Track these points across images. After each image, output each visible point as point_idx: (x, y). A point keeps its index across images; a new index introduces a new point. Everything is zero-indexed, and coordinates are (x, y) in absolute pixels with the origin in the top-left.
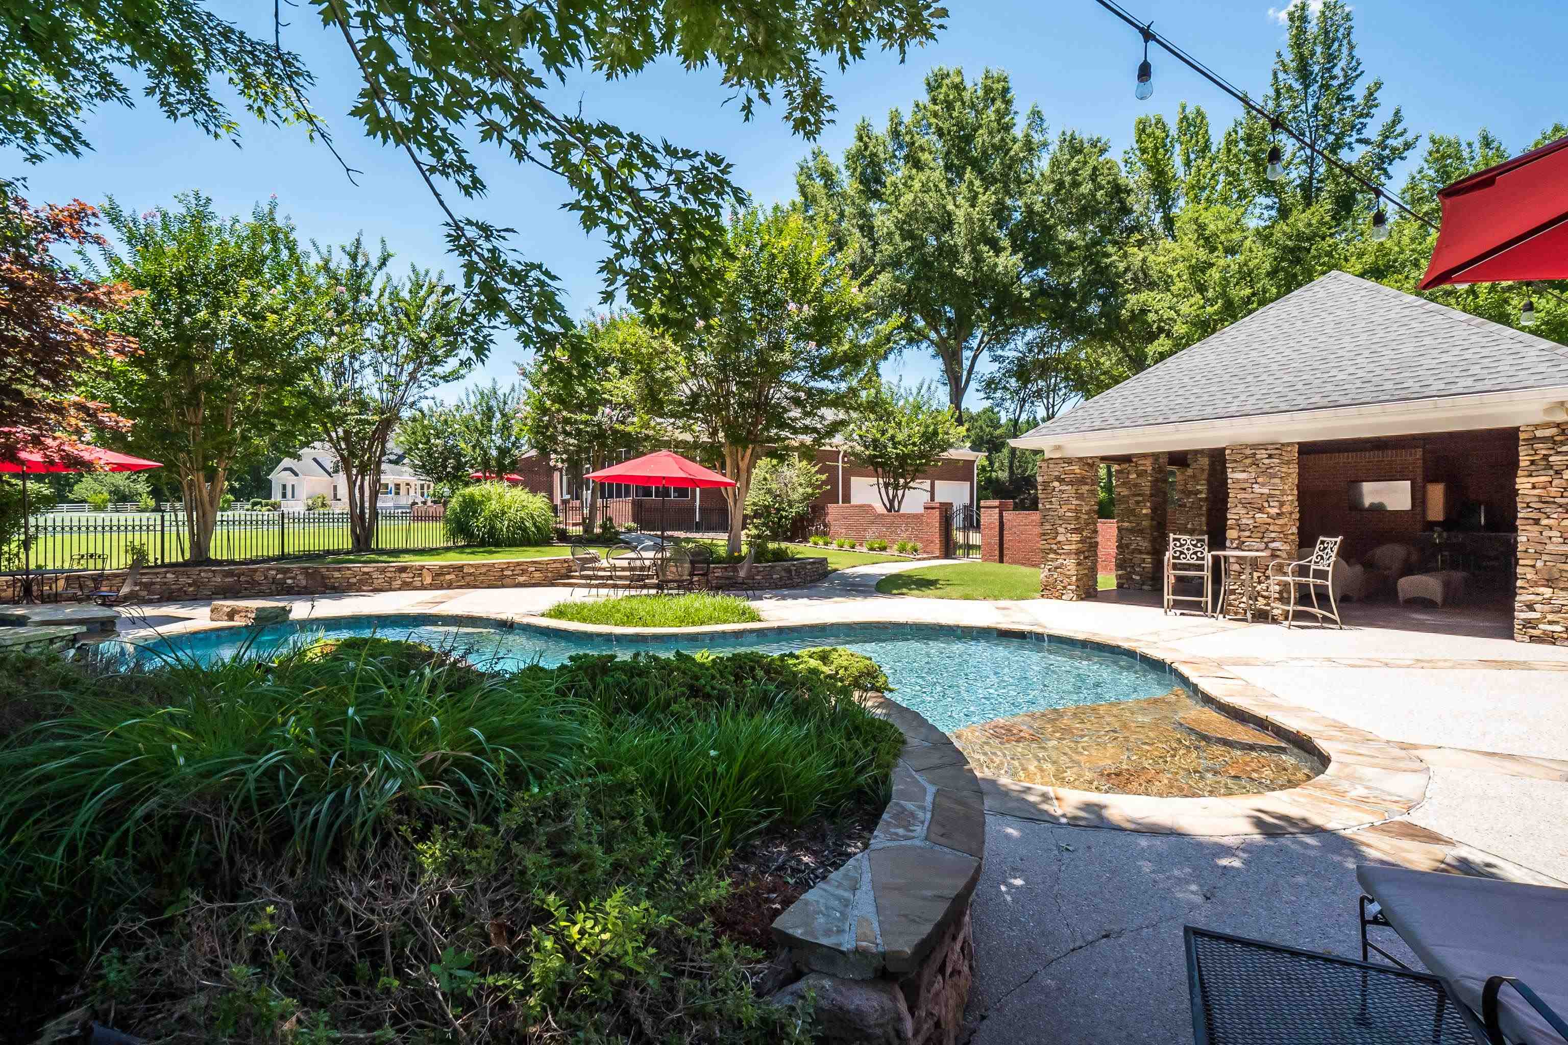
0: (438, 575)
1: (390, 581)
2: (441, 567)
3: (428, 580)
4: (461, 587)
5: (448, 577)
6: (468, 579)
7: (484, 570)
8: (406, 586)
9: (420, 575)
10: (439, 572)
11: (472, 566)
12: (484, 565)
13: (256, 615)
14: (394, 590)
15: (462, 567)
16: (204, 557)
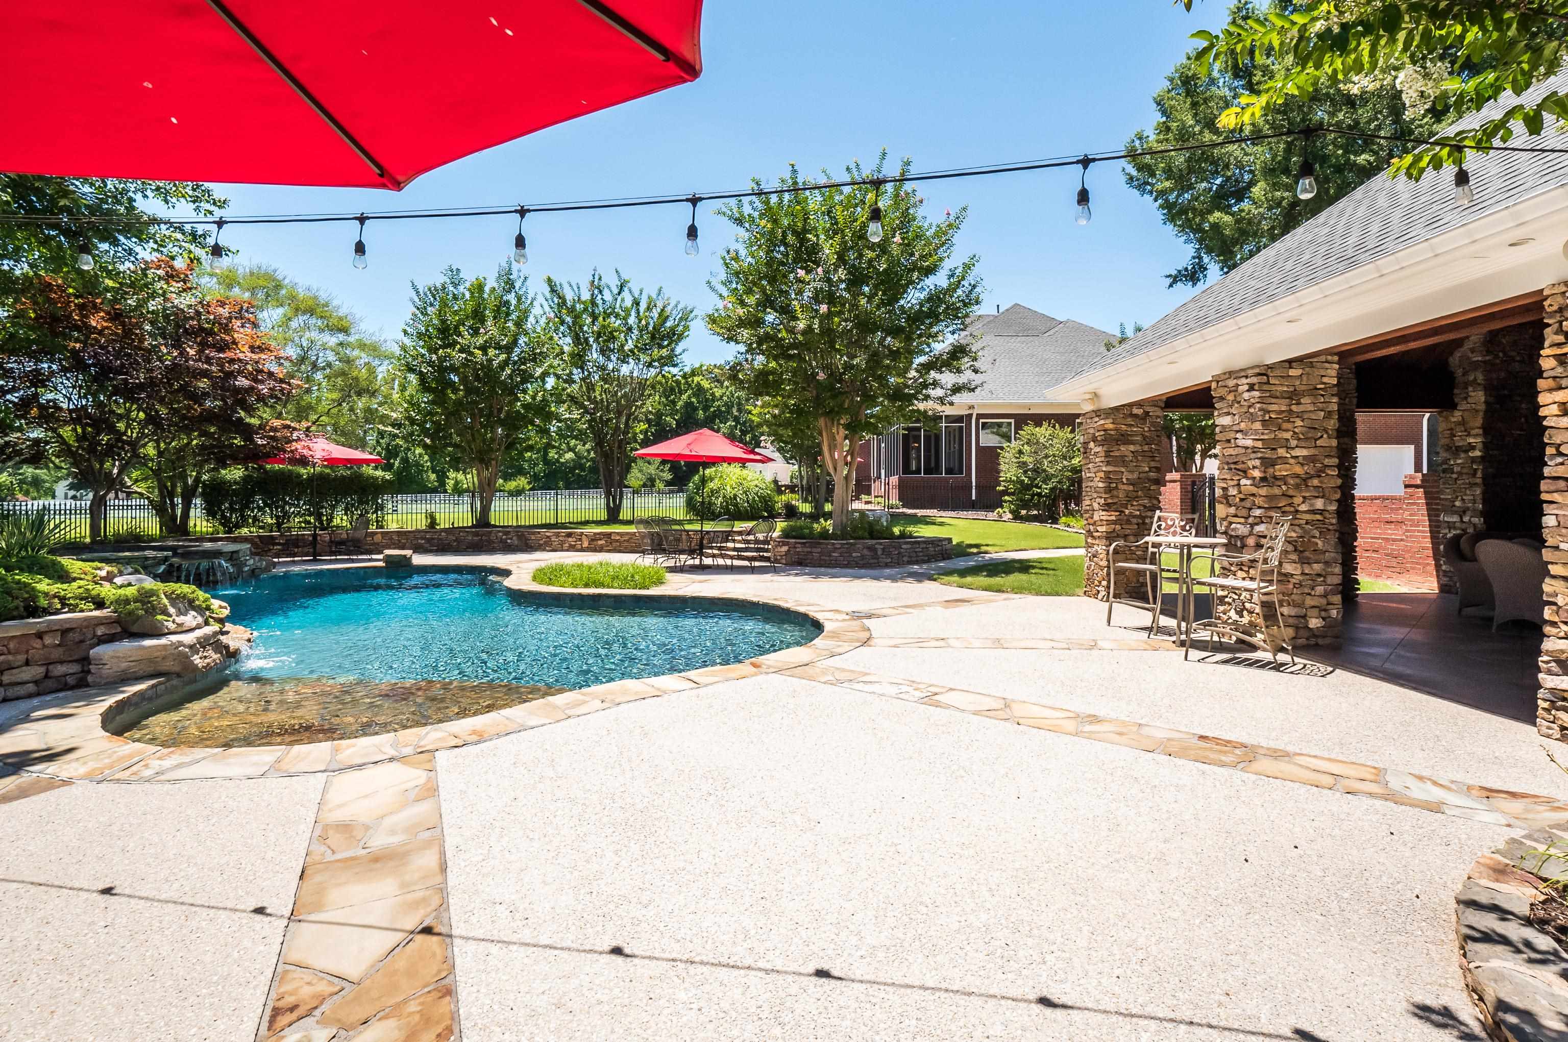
0: (593, 540)
1: (562, 543)
2: (595, 534)
3: (586, 544)
4: (609, 551)
5: (600, 542)
6: (614, 544)
7: (626, 538)
8: (572, 548)
9: (580, 540)
10: (594, 538)
11: (618, 533)
12: (627, 534)
13: (388, 559)
14: (562, 550)
15: (610, 534)
16: (483, 522)
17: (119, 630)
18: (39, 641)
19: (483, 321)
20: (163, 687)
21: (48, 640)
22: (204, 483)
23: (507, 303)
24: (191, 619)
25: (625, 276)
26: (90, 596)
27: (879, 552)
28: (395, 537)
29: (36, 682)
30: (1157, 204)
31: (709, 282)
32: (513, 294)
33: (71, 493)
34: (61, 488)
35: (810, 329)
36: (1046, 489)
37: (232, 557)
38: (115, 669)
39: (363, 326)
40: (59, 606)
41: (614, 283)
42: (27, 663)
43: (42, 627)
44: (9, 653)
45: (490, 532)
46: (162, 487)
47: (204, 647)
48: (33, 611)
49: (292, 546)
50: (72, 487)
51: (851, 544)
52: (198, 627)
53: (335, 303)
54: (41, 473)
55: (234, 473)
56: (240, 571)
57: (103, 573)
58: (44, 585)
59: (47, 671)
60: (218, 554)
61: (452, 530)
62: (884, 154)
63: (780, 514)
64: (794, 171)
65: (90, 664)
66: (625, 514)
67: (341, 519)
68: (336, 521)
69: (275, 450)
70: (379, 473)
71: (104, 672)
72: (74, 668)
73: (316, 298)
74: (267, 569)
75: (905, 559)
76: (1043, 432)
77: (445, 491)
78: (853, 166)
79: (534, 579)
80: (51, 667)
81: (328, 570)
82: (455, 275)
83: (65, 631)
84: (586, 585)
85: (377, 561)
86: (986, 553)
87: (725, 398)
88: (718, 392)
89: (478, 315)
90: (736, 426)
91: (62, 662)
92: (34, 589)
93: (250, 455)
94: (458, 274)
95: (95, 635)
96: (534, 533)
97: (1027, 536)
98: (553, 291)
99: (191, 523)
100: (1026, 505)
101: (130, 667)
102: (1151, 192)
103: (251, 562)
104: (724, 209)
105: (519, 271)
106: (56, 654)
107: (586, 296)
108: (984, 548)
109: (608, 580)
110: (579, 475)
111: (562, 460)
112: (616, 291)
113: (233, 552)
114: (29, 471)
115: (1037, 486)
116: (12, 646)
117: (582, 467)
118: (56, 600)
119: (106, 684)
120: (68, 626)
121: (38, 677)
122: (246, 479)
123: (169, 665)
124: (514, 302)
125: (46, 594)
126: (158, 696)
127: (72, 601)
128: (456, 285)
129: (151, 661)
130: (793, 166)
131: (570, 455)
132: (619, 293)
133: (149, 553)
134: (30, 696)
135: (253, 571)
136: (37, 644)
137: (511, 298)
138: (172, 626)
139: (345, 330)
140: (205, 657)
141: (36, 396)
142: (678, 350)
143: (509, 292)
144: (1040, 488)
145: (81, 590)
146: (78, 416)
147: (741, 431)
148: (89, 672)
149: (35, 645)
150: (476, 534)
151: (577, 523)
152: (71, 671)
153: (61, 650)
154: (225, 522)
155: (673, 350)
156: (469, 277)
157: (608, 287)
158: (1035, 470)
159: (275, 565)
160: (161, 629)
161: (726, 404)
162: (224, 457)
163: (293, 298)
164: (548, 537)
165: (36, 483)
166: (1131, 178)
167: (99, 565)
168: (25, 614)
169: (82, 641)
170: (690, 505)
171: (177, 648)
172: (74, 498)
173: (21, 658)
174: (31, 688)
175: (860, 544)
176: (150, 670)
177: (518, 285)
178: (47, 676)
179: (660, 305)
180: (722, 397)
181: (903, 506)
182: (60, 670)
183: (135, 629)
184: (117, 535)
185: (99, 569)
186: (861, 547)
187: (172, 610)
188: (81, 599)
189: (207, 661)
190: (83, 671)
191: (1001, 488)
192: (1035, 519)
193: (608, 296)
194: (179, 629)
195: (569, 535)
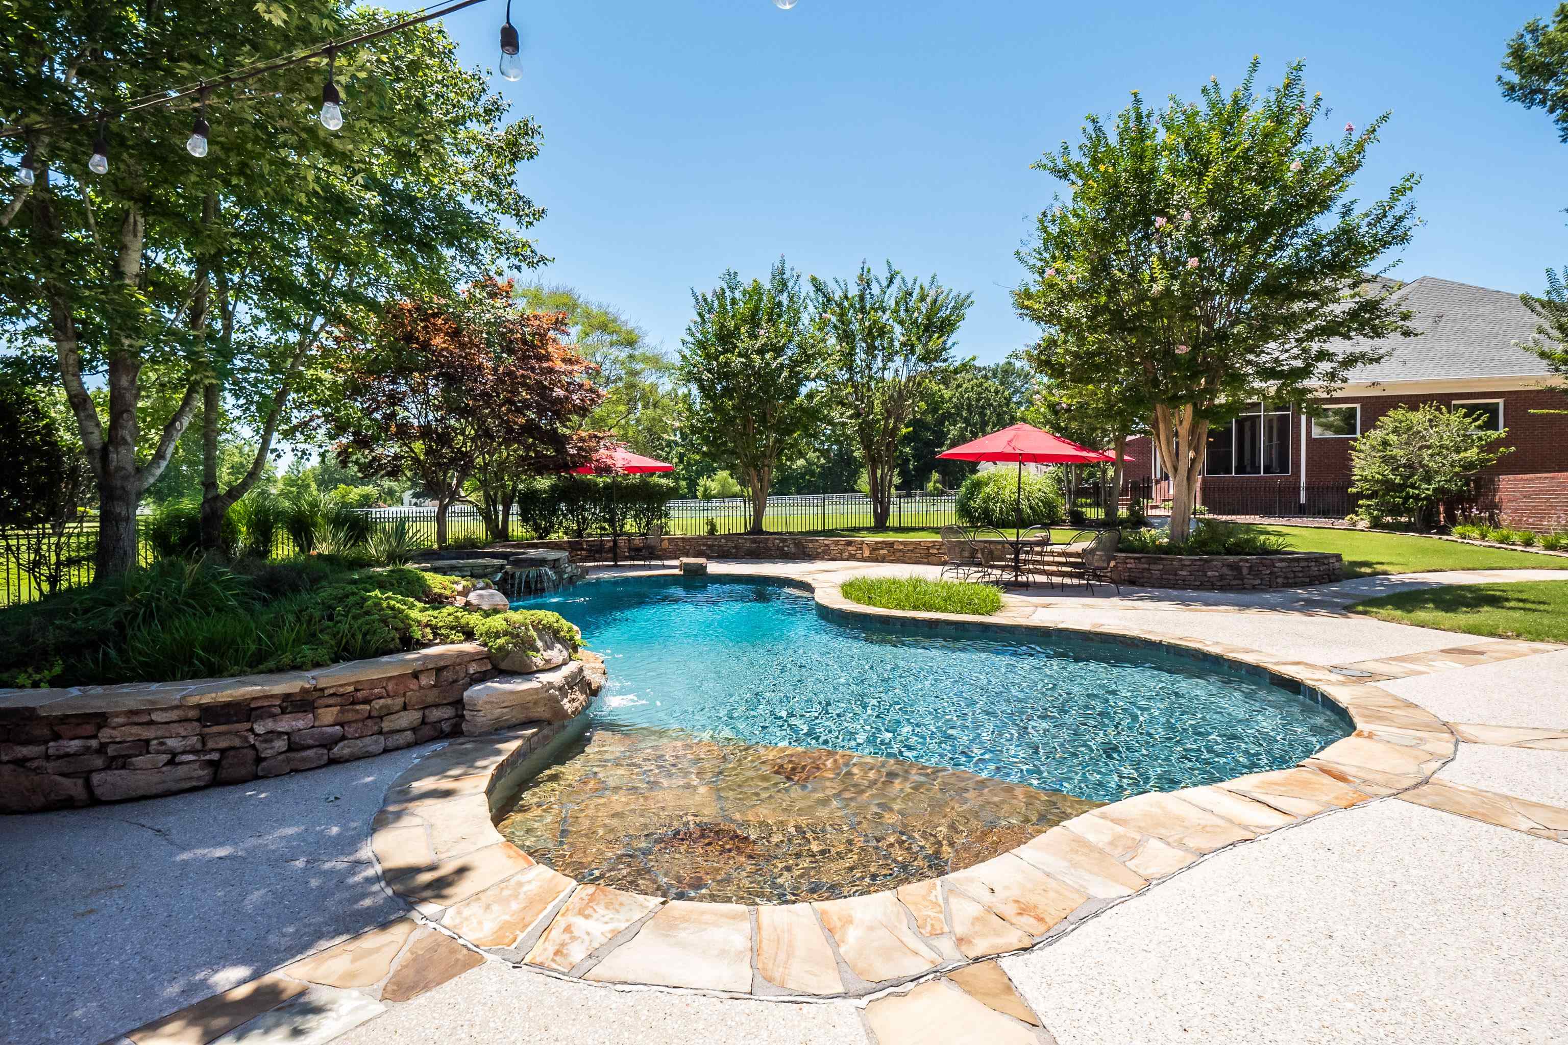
0: (874, 549)
1: (841, 552)
2: (877, 543)
3: (867, 554)
5: (882, 552)
6: (898, 554)
7: (911, 548)
8: (852, 558)
9: (861, 549)
10: (875, 547)
11: (901, 543)
12: (912, 543)
13: (686, 567)
14: (842, 560)
15: (893, 543)
16: (756, 529)
17: (489, 667)
18: (415, 681)
19: (758, 325)
20: (536, 738)
21: (424, 681)
22: (520, 492)
23: (780, 304)
24: (557, 654)
25: (895, 267)
26: (459, 625)
27: (1245, 571)
28: (680, 543)
29: (414, 729)
30: (1554, 116)
31: (1018, 253)
32: (785, 294)
33: (414, 500)
34: (407, 496)
35: (1168, 291)
36: (1427, 489)
37: (555, 564)
38: (489, 717)
39: (647, 340)
40: (431, 637)
41: (884, 277)
42: (405, 708)
43: (417, 666)
44: (388, 696)
45: (768, 539)
46: (487, 497)
47: (572, 688)
48: (409, 643)
49: (596, 551)
50: (415, 495)
51: (1206, 561)
52: (565, 663)
53: (623, 318)
54: (394, 485)
55: (543, 483)
56: (561, 578)
57: (459, 588)
58: (417, 613)
59: (424, 717)
60: (542, 562)
61: (729, 536)
62: (1256, 64)
63: (1064, 521)
64: (1137, 101)
65: (463, 708)
66: (892, 521)
67: (630, 526)
68: (627, 528)
69: (583, 460)
70: (663, 481)
71: (479, 720)
72: (448, 712)
73: (606, 313)
74: (582, 576)
75: (1280, 580)
76: (1419, 418)
77: (696, 497)
78: (1210, 86)
79: (847, 595)
80: (427, 712)
81: (633, 577)
82: (732, 279)
83: (440, 668)
84: (915, 608)
85: (673, 567)
86: (1385, 573)
87: (955, 400)
88: (947, 394)
89: (753, 320)
90: (966, 428)
91: (437, 706)
92: (407, 617)
93: (560, 464)
94: (735, 278)
95: (467, 673)
96: (812, 541)
97: (1424, 551)
98: (818, 289)
99: (510, 530)
100: (1395, 511)
101: (503, 714)
102: (1543, 102)
103: (569, 569)
104: (1044, 161)
105: (792, 269)
106: (432, 696)
107: (854, 291)
108: (1379, 568)
109: (939, 602)
110: (809, 481)
111: (794, 467)
112: (885, 284)
113: (555, 560)
114: (387, 483)
115: (1413, 486)
116: (390, 687)
117: (812, 474)
118: (428, 630)
119: (480, 735)
120: (442, 664)
121: (415, 723)
122: (553, 488)
123: (540, 712)
124: (785, 303)
125: (419, 623)
126: (532, 750)
127: (443, 631)
128: (732, 289)
129: (524, 706)
130: (1135, 95)
131: (801, 462)
132: (889, 286)
133: (487, 561)
134: (409, 746)
135: (571, 578)
136: (413, 684)
137: (784, 298)
138: (540, 663)
139: (631, 343)
140: (574, 700)
141: (394, 414)
142: (949, 343)
143: (782, 292)
144: (1418, 488)
145: (451, 618)
146: (426, 432)
147: (972, 432)
148: (463, 716)
149: (412, 687)
150: (754, 541)
151: (848, 530)
152: (446, 716)
153: (435, 691)
154: (536, 528)
155: (944, 342)
156: (746, 281)
157: (877, 279)
158: (1409, 466)
159: (587, 571)
160: (530, 667)
161: (955, 406)
162: (540, 467)
163: (588, 315)
164: (826, 545)
165: (391, 492)
166: (1512, 89)
167: (457, 579)
168: (400, 646)
169: (455, 681)
170: (964, 510)
171: (548, 691)
172: (416, 504)
173: (399, 701)
174: (409, 736)
175: (1217, 561)
176: (521, 716)
177: (790, 284)
178: (423, 722)
179: (932, 293)
180: (951, 398)
181: (1210, 512)
182: (436, 714)
183: (503, 666)
184: (456, 540)
185: (456, 583)
186: (1219, 564)
187: (539, 644)
188: (452, 628)
189: (576, 704)
190: (457, 716)
191: (1354, 490)
192: (1407, 528)
193: (876, 289)
194: (547, 667)
195: (849, 543)
